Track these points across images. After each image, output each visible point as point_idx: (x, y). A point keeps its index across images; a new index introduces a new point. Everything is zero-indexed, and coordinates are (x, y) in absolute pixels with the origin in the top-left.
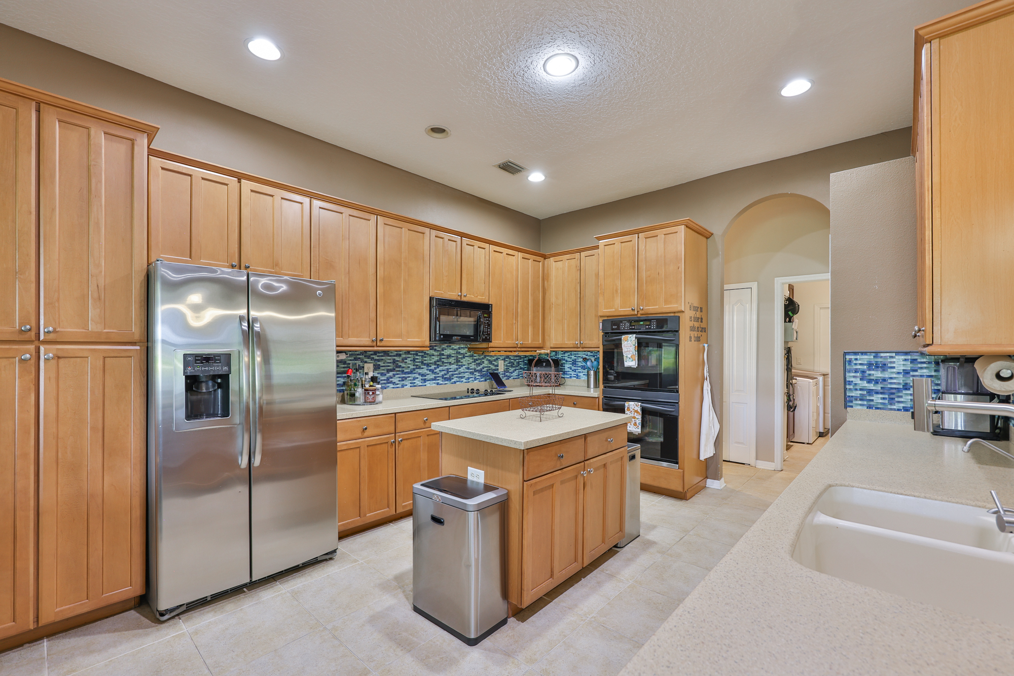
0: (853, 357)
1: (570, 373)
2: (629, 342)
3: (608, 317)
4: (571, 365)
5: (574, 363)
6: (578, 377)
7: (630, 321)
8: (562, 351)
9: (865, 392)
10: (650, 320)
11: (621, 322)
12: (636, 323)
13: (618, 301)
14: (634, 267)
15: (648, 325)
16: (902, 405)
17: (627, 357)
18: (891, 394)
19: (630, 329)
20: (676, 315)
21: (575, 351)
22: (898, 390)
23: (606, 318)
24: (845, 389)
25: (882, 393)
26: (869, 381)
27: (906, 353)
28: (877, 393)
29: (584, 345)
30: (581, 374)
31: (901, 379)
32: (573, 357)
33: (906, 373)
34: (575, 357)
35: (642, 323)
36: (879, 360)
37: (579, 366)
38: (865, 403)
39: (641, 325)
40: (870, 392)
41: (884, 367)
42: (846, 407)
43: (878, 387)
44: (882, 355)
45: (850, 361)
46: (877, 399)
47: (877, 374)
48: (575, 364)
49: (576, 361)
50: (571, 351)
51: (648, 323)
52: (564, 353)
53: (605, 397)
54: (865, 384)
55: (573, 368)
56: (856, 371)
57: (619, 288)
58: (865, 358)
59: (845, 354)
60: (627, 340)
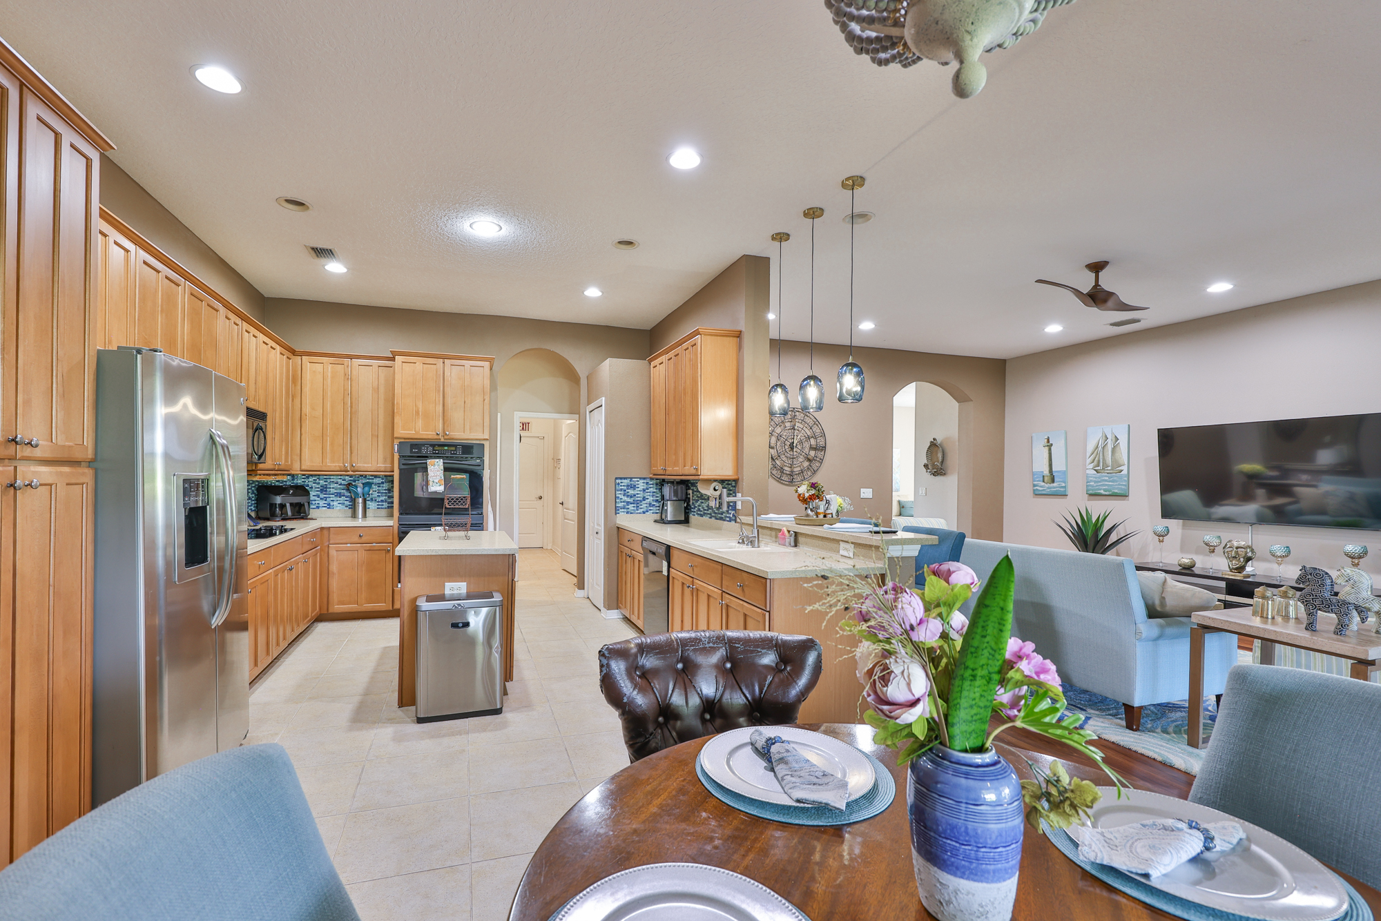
0: (620, 481)
1: (317, 502)
2: (436, 467)
3: (404, 439)
4: (319, 493)
5: (324, 489)
6: (329, 506)
7: (433, 446)
8: (304, 475)
9: (625, 504)
10: (455, 446)
11: (424, 445)
12: (440, 448)
13: (420, 423)
14: (439, 391)
15: (454, 451)
16: (642, 510)
17: (433, 482)
18: (637, 504)
19: (434, 453)
20: (481, 442)
21: (326, 475)
22: (641, 501)
23: (403, 440)
24: (616, 502)
25: (633, 504)
26: (628, 496)
27: (644, 479)
28: (631, 504)
29: (356, 468)
30: (335, 503)
31: (641, 495)
32: (322, 482)
33: (644, 490)
34: (325, 482)
35: (446, 448)
36: (632, 483)
37: (331, 492)
38: (625, 510)
39: (446, 450)
40: (628, 503)
41: (634, 487)
42: (616, 514)
43: (631, 500)
44: (634, 479)
45: (619, 484)
46: (631, 507)
47: (631, 492)
48: (326, 491)
49: (326, 488)
50: (319, 475)
51: (453, 448)
52: (308, 477)
53: (400, 525)
54: (625, 498)
55: (322, 496)
56: (621, 490)
57: (420, 410)
58: (626, 482)
59: (616, 478)
60: (434, 465)
